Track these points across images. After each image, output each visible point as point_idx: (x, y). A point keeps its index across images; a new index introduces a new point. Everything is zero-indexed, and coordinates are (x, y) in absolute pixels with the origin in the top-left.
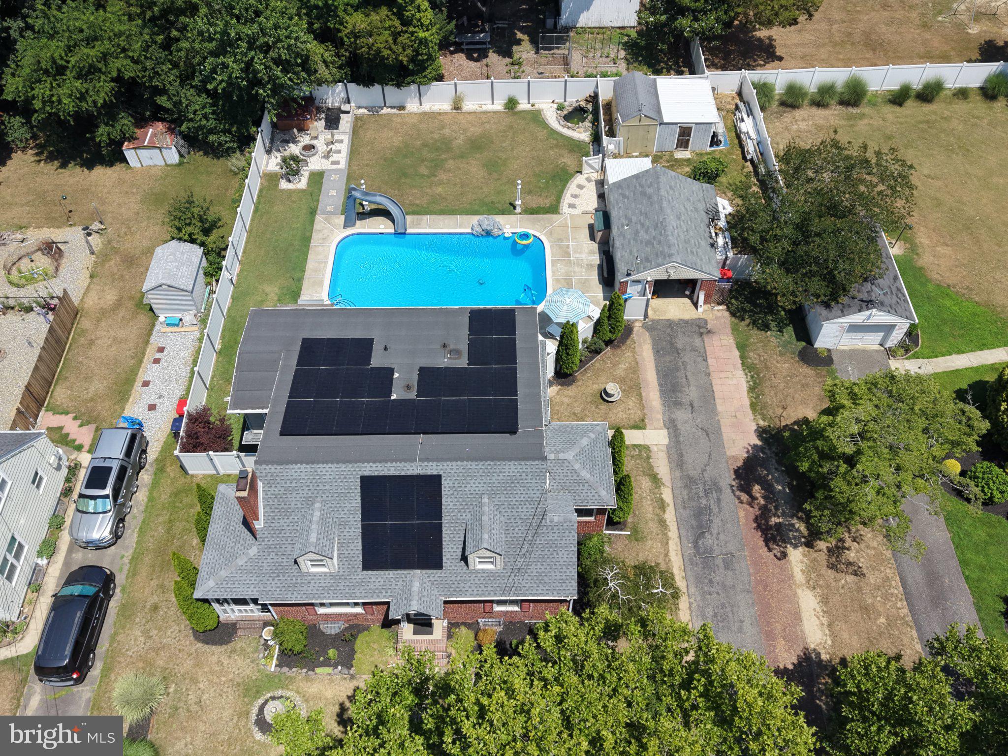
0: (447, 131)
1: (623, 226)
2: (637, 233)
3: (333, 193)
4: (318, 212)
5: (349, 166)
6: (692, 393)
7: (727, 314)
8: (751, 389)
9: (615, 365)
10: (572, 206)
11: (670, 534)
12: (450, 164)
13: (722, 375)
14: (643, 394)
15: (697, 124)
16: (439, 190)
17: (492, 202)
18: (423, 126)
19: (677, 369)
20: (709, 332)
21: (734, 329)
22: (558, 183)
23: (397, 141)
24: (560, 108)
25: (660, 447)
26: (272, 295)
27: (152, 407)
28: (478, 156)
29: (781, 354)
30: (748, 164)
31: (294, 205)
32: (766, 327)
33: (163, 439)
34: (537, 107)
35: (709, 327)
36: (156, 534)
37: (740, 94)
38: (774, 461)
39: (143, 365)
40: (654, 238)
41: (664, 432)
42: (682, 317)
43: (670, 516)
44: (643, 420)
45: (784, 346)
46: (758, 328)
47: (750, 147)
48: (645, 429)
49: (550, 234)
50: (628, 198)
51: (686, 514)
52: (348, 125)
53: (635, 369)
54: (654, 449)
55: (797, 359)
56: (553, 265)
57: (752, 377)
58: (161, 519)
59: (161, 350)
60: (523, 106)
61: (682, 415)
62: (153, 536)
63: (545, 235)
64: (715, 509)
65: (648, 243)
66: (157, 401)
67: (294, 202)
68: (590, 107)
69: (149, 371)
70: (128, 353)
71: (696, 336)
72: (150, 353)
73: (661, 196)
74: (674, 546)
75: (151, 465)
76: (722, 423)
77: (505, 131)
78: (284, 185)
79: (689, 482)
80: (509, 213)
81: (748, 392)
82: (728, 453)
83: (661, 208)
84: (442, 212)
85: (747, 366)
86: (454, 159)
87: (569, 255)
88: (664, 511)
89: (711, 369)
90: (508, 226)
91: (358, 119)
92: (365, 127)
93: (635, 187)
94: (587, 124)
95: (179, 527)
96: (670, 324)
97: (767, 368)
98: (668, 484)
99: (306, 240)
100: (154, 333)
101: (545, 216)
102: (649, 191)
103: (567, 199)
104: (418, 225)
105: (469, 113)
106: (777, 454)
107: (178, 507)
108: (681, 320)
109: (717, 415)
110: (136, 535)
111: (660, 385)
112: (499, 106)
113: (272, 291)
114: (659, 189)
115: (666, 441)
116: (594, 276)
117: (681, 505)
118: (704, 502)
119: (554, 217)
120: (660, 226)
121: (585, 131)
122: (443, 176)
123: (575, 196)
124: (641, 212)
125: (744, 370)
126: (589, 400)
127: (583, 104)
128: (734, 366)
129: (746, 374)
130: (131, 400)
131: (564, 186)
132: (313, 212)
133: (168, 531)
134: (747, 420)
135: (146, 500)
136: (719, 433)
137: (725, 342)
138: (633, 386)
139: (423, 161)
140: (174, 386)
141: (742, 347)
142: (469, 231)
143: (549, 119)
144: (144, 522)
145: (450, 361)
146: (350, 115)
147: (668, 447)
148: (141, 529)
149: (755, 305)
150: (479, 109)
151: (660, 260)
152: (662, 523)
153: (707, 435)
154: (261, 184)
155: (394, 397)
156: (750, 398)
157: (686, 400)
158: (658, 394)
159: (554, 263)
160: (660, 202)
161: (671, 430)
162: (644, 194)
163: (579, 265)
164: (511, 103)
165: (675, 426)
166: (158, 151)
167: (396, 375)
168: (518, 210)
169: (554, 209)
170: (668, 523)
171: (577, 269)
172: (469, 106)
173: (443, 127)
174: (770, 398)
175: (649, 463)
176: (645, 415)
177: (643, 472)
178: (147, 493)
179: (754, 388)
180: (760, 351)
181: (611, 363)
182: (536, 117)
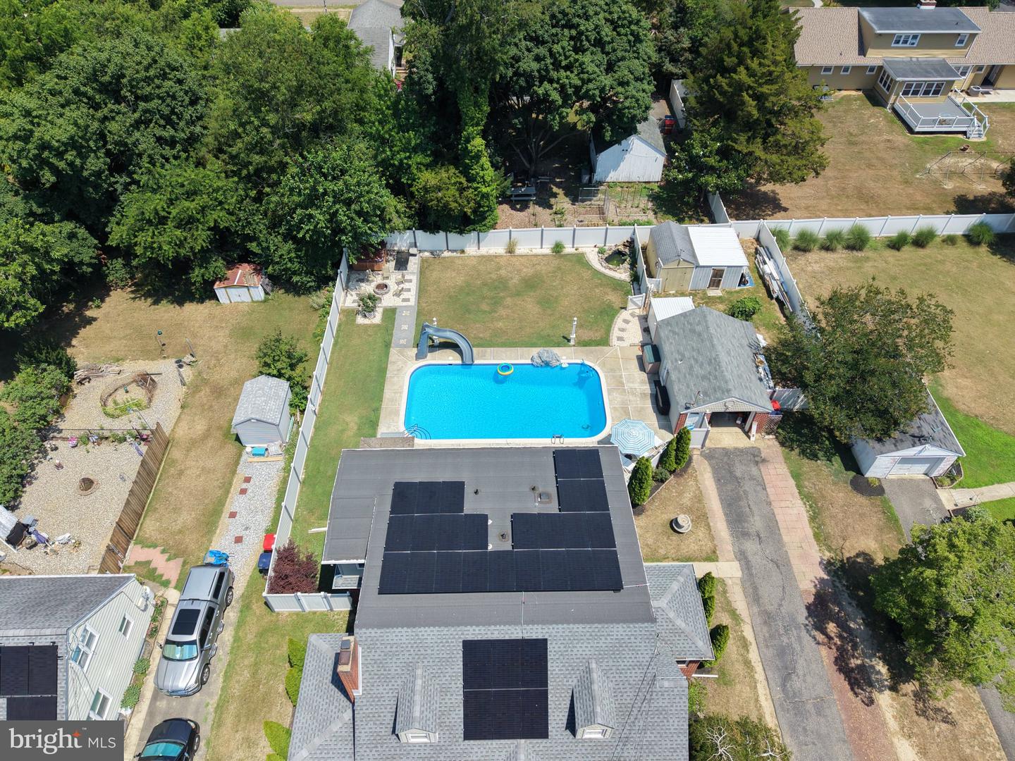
0: (503, 272)
1: (676, 360)
2: (691, 367)
3: (405, 327)
4: (392, 345)
5: (419, 303)
6: (756, 523)
7: (777, 443)
8: (813, 519)
9: (680, 494)
10: (620, 339)
11: (757, 676)
12: (509, 301)
13: (783, 504)
14: (711, 524)
15: (728, 267)
16: (500, 324)
17: (548, 336)
18: (482, 268)
19: (739, 499)
20: (764, 461)
21: (786, 459)
22: (606, 318)
23: (460, 280)
24: (601, 252)
25: (734, 579)
26: (352, 424)
27: (239, 540)
28: (532, 294)
29: (835, 484)
30: (774, 301)
31: (370, 339)
32: (814, 457)
33: (249, 574)
34: (580, 250)
35: (763, 455)
36: (241, 679)
37: (758, 239)
38: (846, 595)
39: (230, 495)
40: (710, 373)
41: (736, 564)
42: (736, 446)
43: (754, 655)
44: (714, 552)
45: (836, 475)
46: (808, 458)
47: (775, 287)
48: (717, 561)
49: (603, 365)
50: (678, 335)
51: (770, 653)
52: (416, 266)
53: (699, 498)
54: (729, 582)
55: (850, 488)
56: (609, 394)
57: (811, 506)
58: (246, 662)
59: (247, 480)
60: (568, 249)
61: (751, 546)
62: (238, 682)
63: (599, 365)
64: (797, 646)
65: (704, 378)
66: (244, 533)
67: (370, 336)
68: (627, 250)
69: (235, 502)
70: (216, 484)
71: (752, 465)
72: (237, 484)
73: (711, 334)
74: (762, 690)
75: (238, 602)
76: (790, 555)
77: (554, 272)
78: (360, 320)
79: (768, 618)
80: (565, 346)
81: (810, 522)
82: (801, 586)
83: (713, 346)
84: (504, 345)
85: (806, 497)
86: (511, 297)
87: (623, 384)
88: (748, 651)
89: (772, 498)
90: (564, 358)
91: (423, 261)
92: (431, 268)
93: (684, 324)
94: (626, 265)
95: (265, 670)
96: (726, 452)
97: (823, 497)
98: (748, 620)
99: (382, 371)
100: (241, 463)
101: (597, 348)
102: (698, 328)
103: (615, 333)
104: (483, 357)
105: (522, 256)
106: (848, 587)
107: (263, 648)
108: (736, 449)
109: (783, 546)
110: (221, 680)
111: (726, 515)
112: (547, 250)
113: (352, 421)
114: (708, 328)
115: (739, 574)
116: (648, 405)
117: (764, 644)
118: (785, 639)
119: (606, 348)
120: (714, 362)
121: (625, 272)
122: (502, 312)
123: (623, 330)
124: (693, 348)
125: (802, 499)
126: (660, 531)
127: (621, 248)
128: (793, 495)
129: (805, 504)
130: (218, 531)
131: (612, 321)
132: (388, 345)
133: (254, 674)
134: (813, 551)
135: (232, 640)
136: (788, 564)
137: (779, 471)
138: (701, 517)
139: (484, 298)
140: (259, 517)
141: (797, 476)
142: (530, 362)
143: (593, 261)
144: (229, 665)
145: (542, 505)
146: (417, 257)
147: (743, 581)
148: (226, 672)
149: (801, 435)
150: (530, 253)
151: (718, 395)
152: (747, 663)
153: (778, 567)
154: (340, 319)
155: (490, 547)
156: (812, 528)
157: (752, 531)
158: (725, 523)
159: (610, 392)
160: (711, 339)
161: (743, 562)
162: (692, 331)
163: (633, 394)
164: (558, 248)
165: (746, 558)
166: (246, 290)
167: (490, 522)
168: (572, 343)
169: (604, 341)
170: (753, 664)
171: (631, 398)
172: (521, 250)
173: (499, 269)
174: (831, 528)
175: (726, 598)
176: (715, 546)
177: (722, 608)
178: (233, 633)
179: (815, 517)
180: (814, 480)
181: (676, 492)
182: (580, 259)
